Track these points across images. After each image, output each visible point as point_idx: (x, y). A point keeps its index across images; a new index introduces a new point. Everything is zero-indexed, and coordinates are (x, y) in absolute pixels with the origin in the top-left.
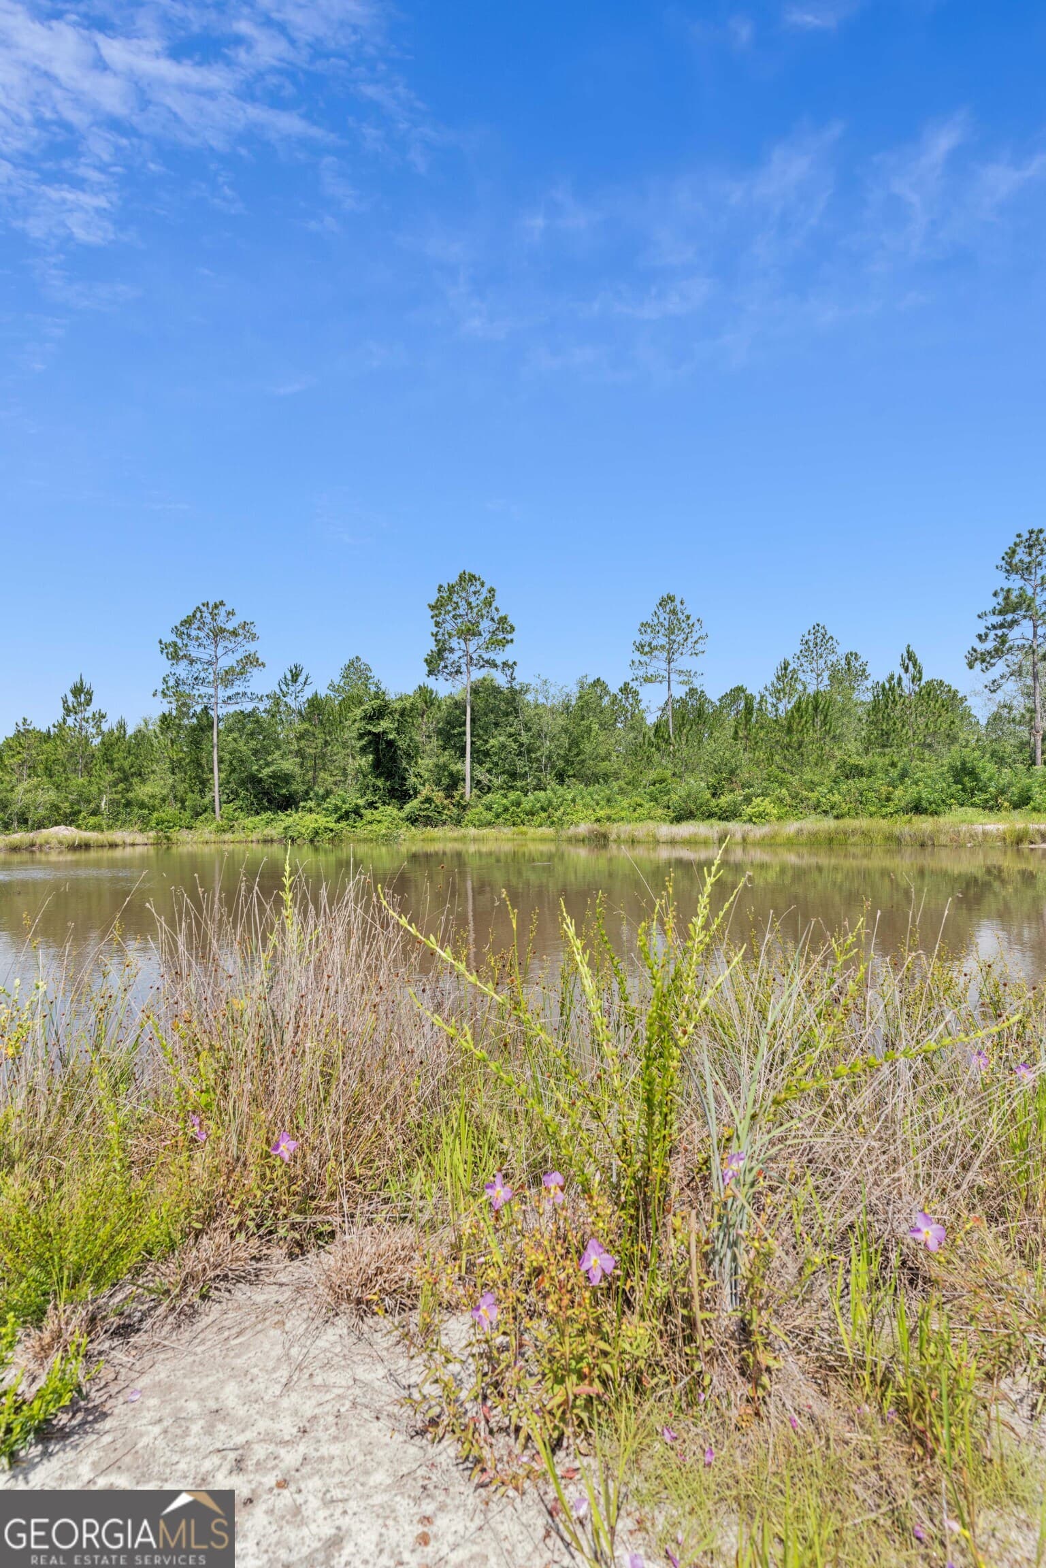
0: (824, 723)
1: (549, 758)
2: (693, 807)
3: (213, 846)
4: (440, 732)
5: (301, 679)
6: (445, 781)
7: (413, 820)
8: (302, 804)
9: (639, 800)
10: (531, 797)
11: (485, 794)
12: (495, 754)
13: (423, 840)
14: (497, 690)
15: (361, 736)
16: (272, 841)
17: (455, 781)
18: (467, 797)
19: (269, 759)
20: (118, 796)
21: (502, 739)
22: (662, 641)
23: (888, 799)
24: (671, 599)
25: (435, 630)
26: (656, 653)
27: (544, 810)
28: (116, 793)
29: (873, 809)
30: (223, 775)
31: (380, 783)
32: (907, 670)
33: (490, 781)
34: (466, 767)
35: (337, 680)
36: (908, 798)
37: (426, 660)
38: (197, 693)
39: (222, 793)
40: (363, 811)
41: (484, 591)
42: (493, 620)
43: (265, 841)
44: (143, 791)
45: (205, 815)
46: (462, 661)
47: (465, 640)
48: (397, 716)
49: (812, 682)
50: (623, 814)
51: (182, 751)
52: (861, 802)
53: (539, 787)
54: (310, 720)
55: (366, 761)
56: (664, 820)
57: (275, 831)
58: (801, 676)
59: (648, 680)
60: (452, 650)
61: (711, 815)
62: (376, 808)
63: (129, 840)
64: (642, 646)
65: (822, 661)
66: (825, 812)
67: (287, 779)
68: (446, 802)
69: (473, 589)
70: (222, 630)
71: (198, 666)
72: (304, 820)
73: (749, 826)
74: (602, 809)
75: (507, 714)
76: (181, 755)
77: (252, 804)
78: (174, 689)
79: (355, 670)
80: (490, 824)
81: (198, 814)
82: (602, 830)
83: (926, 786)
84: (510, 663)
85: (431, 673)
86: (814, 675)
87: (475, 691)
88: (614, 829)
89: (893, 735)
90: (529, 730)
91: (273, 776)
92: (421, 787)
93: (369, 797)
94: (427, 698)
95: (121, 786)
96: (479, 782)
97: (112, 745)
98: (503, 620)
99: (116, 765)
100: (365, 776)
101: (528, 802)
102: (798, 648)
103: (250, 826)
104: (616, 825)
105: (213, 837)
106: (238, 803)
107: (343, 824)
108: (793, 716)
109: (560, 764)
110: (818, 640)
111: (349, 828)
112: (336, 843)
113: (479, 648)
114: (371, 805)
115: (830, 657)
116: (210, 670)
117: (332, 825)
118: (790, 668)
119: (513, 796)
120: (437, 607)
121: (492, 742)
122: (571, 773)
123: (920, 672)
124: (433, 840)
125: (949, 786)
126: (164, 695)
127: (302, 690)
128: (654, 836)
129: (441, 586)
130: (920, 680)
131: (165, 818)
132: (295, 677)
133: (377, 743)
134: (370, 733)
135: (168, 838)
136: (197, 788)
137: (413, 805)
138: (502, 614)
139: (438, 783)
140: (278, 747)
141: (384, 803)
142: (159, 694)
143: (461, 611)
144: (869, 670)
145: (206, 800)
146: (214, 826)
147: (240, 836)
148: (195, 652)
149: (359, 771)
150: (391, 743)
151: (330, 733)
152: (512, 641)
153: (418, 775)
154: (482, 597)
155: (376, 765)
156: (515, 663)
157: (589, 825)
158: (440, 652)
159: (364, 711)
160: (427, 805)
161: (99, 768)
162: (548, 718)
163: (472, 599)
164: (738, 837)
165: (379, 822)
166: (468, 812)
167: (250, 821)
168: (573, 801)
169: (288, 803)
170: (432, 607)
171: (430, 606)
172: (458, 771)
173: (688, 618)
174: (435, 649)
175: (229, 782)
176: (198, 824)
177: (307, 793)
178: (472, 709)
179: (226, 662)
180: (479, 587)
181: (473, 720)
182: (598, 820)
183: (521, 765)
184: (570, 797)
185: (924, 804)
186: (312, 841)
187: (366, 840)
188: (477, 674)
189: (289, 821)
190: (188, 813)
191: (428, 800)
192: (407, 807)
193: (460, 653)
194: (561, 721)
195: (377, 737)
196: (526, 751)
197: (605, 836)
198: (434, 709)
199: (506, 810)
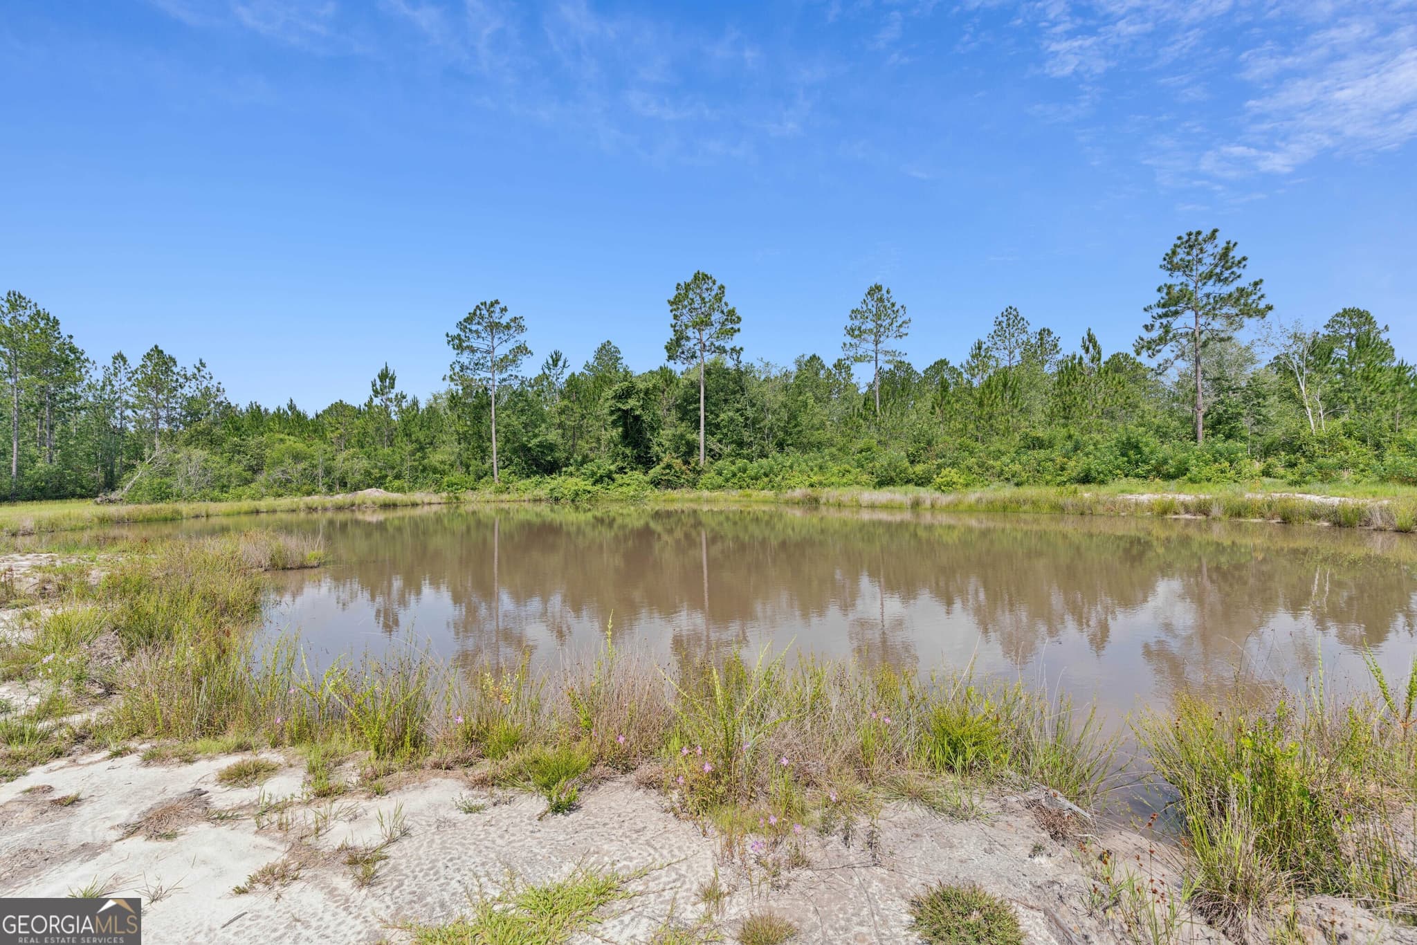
0: (1012, 398)
1: (771, 429)
2: (893, 474)
3: (493, 505)
4: (678, 407)
5: (561, 363)
6: (683, 449)
7: (656, 483)
8: (564, 469)
9: (848, 467)
10: (755, 464)
11: (716, 460)
12: (725, 427)
13: (665, 501)
14: (725, 372)
15: (612, 413)
16: (540, 500)
17: (691, 448)
18: (702, 462)
19: (537, 431)
20: (417, 463)
21: (731, 414)
22: (870, 325)
23: (1063, 469)
24: (879, 288)
25: (674, 322)
26: (865, 336)
27: (766, 475)
28: (414, 460)
29: (1049, 478)
30: (499, 444)
31: (628, 451)
32: (1087, 351)
33: (721, 449)
34: (701, 437)
35: (591, 361)
36: (1079, 469)
37: (666, 347)
38: (477, 377)
39: (499, 460)
40: (615, 476)
41: (715, 288)
42: (722, 312)
43: (535, 501)
44: (436, 458)
45: (486, 478)
46: (697, 348)
47: (699, 330)
48: (642, 395)
49: (1005, 358)
50: (833, 479)
51: (466, 425)
52: (1038, 472)
53: (763, 455)
54: (569, 398)
55: (616, 433)
56: (868, 484)
57: (542, 492)
58: (995, 353)
59: (858, 359)
60: (688, 339)
61: (908, 482)
62: (626, 473)
63: (426, 500)
64: (853, 330)
65: (1013, 340)
66: (1007, 479)
67: (551, 447)
68: (684, 468)
69: (705, 286)
70: (498, 325)
71: (478, 355)
72: (567, 483)
73: (938, 494)
74: (815, 474)
75: (734, 393)
76: (466, 429)
77: (523, 468)
78: (459, 374)
79: (608, 354)
80: (720, 487)
81: (480, 478)
82: (814, 495)
83: (1096, 458)
84: (738, 348)
85: (670, 358)
86: (1007, 352)
87: (708, 372)
88: (825, 494)
89: (1074, 409)
90: (753, 405)
91: (540, 445)
92: (663, 455)
93: (620, 464)
94: (667, 377)
95: (419, 454)
96: (711, 450)
97: (409, 421)
98: (732, 312)
99: (413, 438)
100: (616, 445)
101: (753, 467)
102: (992, 328)
103: (523, 487)
104: (827, 489)
105: (493, 497)
106: (512, 468)
107: (598, 487)
108: (984, 392)
109: (781, 434)
110: (1011, 320)
111: (603, 490)
112: (593, 503)
113: (711, 337)
114: (621, 470)
115: (1021, 336)
116: (488, 359)
117: (589, 488)
118: (984, 346)
119: (740, 463)
120: (675, 303)
121: (722, 416)
122: (790, 442)
123: (1099, 353)
124: (673, 501)
125: (1116, 459)
126: (452, 379)
127: (562, 373)
128: (857, 501)
129: (679, 285)
130: (1099, 360)
131: (454, 481)
132: (555, 362)
133: (626, 418)
134: (619, 409)
135: (457, 498)
136: (478, 456)
137: (656, 471)
138: (730, 307)
139: (677, 449)
140: (544, 421)
141: (632, 469)
142: (448, 378)
143: (696, 306)
144: (1060, 344)
145: (487, 466)
146: (493, 488)
147: (514, 496)
148: (475, 343)
149: (611, 441)
150: (637, 418)
151: (586, 408)
152: (739, 330)
153: (660, 445)
154: (713, 293)
155: (625, 436)
156: (741, 349)
157: (804, 490)
158: (678, 340)
159: (614, 391)
160: (668, 471)
161: (400, 440)
162: (769, 395)
163: (705, 295)
164: (928, 504)
165: (628, 485)
166: (702, 476)
167: (524, 483)
168: (791, 467)
169: (552, 468)
170: (671, 303)
171: (669, 301)
172: (694, 440)
173: (893, 305)
174: (674, 338)
175: (504, 451)
176: (480, 486)
177: (568, 459)
178: (705, 388)
179: (502, 350)
180: (711, 284)
181: (706, 398)
182: (812, 485)
183: (747, 435)
184: (788, 464)
185: (1094, 474)
186: (573, 501)
187: (617, 500)
188: (709, 358)
189: (554, 484)
190: (472, 477)
191: (669, 466)
192: (652, 472)
193: (695, 341)
194: (781, 398)
195: (626, 413)
196: (751, 424)
197: (816, 500)
198: (673, 386)
199: (734, 475)
